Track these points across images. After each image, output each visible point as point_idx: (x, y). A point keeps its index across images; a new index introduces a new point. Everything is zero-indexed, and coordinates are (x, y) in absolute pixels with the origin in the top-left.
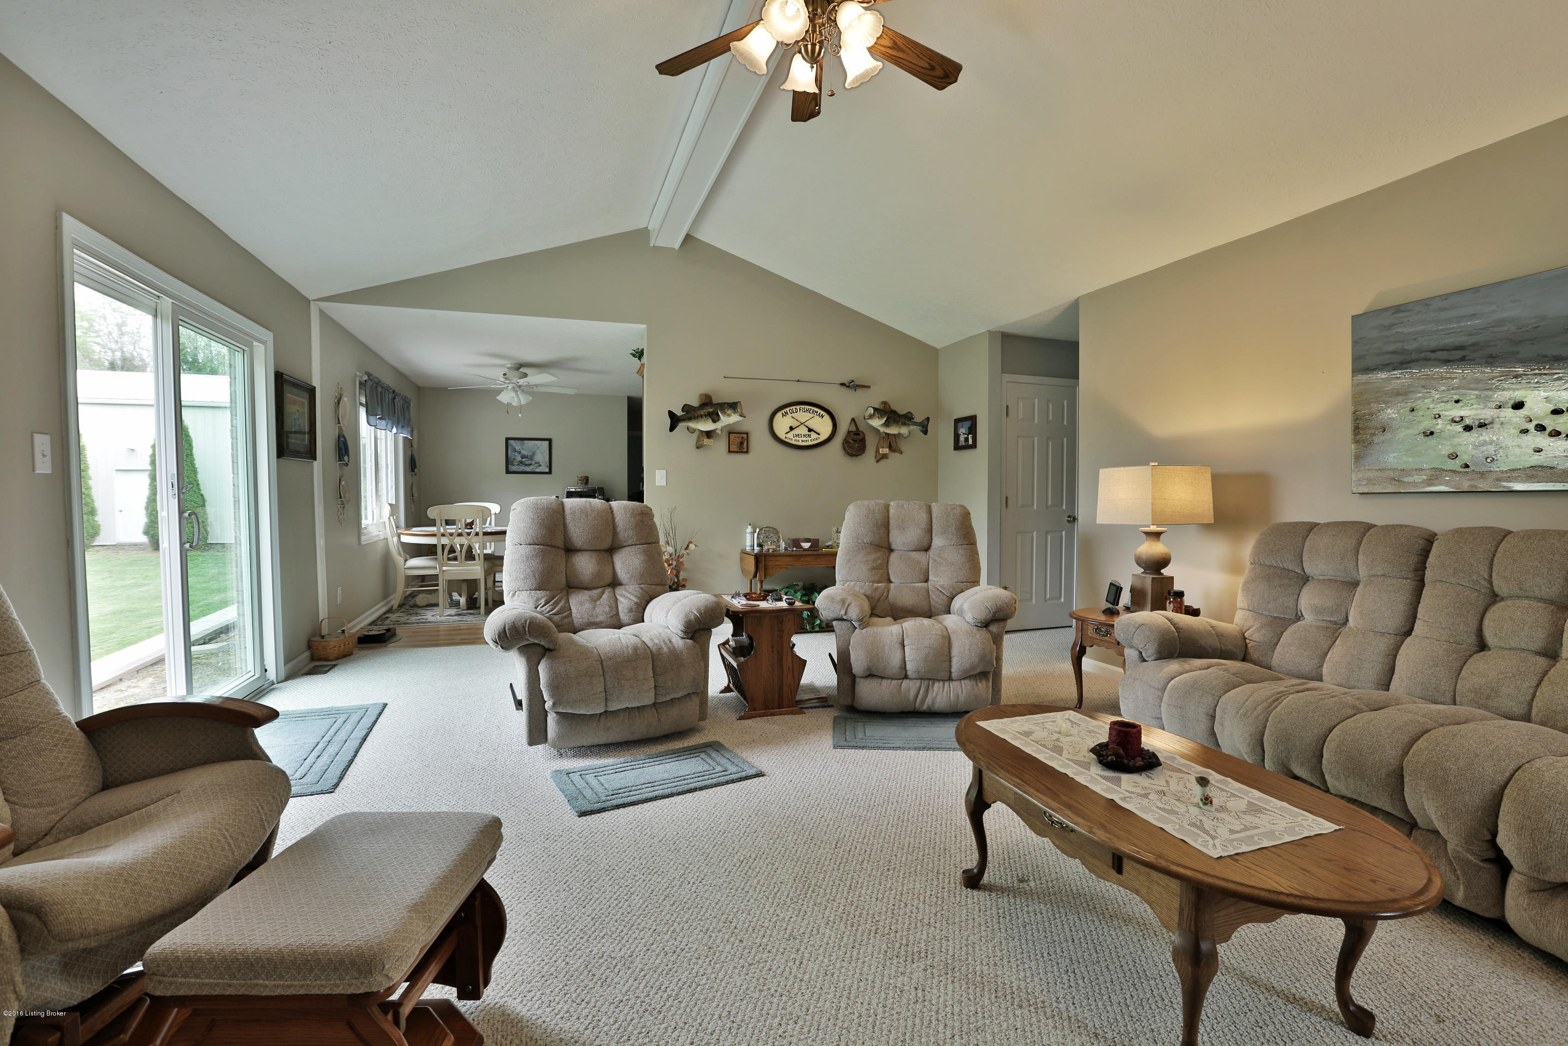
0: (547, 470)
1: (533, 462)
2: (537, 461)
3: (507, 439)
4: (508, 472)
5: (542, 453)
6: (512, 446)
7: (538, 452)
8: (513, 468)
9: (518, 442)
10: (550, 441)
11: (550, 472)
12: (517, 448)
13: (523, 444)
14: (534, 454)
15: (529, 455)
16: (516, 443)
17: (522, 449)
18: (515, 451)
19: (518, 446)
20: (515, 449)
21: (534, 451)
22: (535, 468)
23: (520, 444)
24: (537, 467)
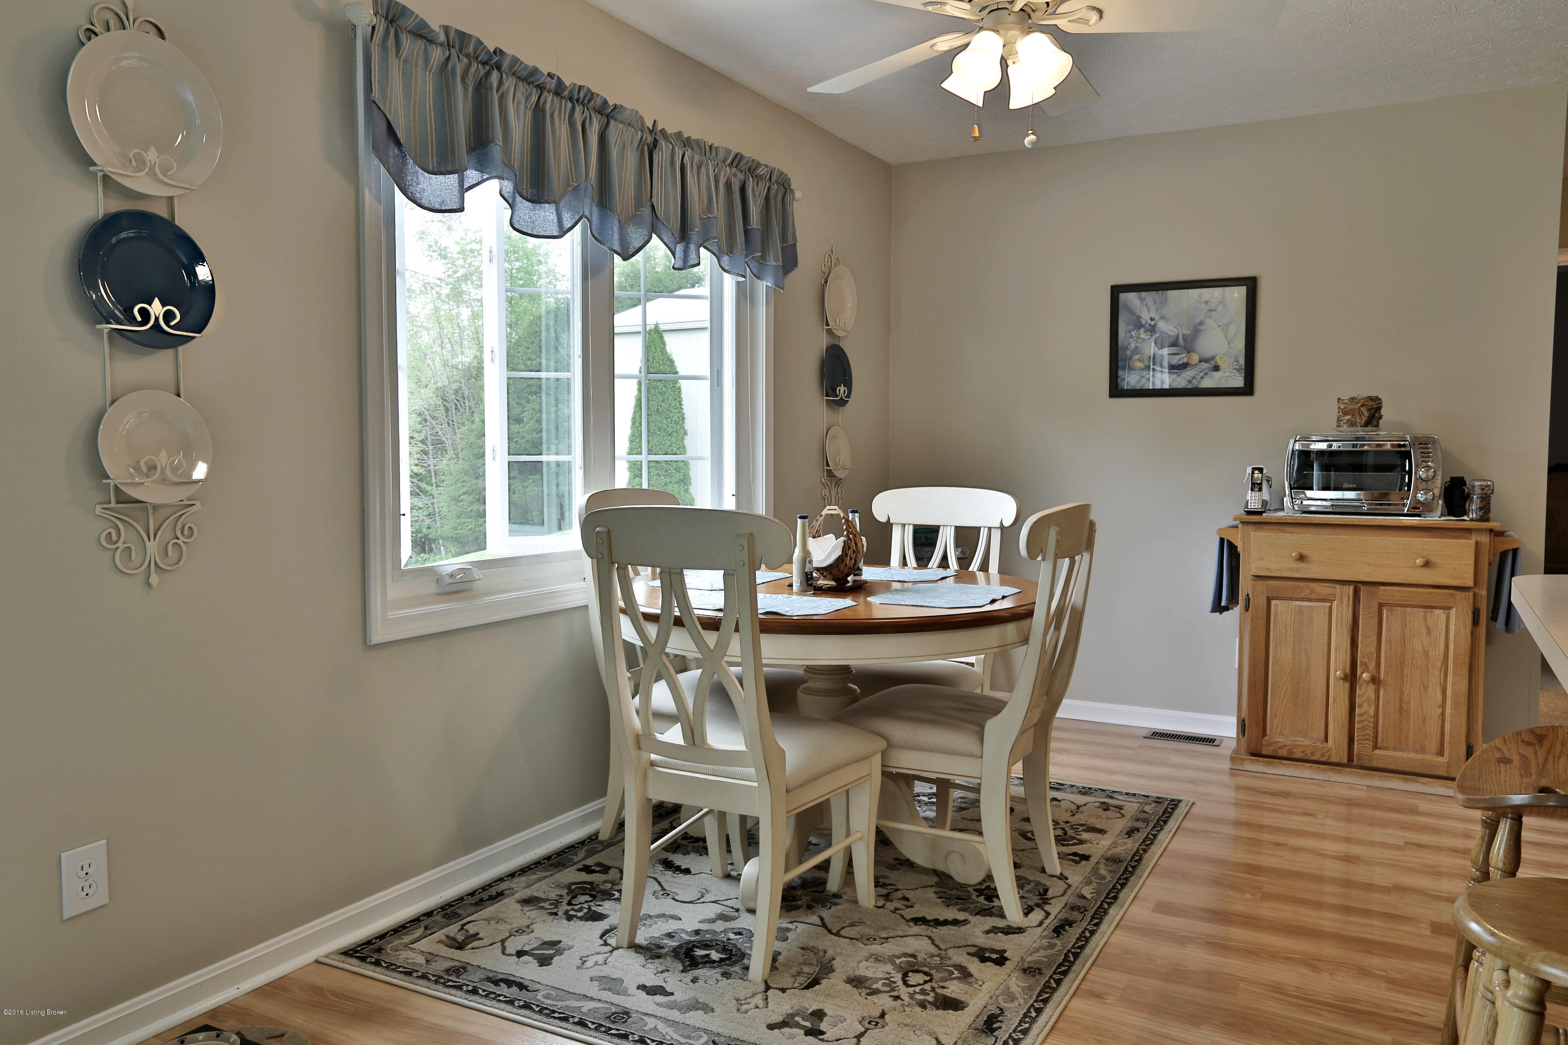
0: (1239, 382)
1: (1195, 358)
2: (1207, 355)
3: (1116, 291)
4: (1116, 391)
5: (1224, 328)
6: (1130, 311)
7: (1210, 323)
8: (1131, 380)
9: (1149, 296)
10: (1251, 284)
11: (1248, 389)
12: (1145, 316)
13: (1164, 302)
14: (1197, 331)
15: (1184, 335)
16: (1142, 300)
17: (1162, 318)
18: (1139, 326)
19: (1149, 310)
20: (1139, 317)
21: (1198, 320)
22: (1199, 377)
23: (1155, 301)
24: (1205, 371)
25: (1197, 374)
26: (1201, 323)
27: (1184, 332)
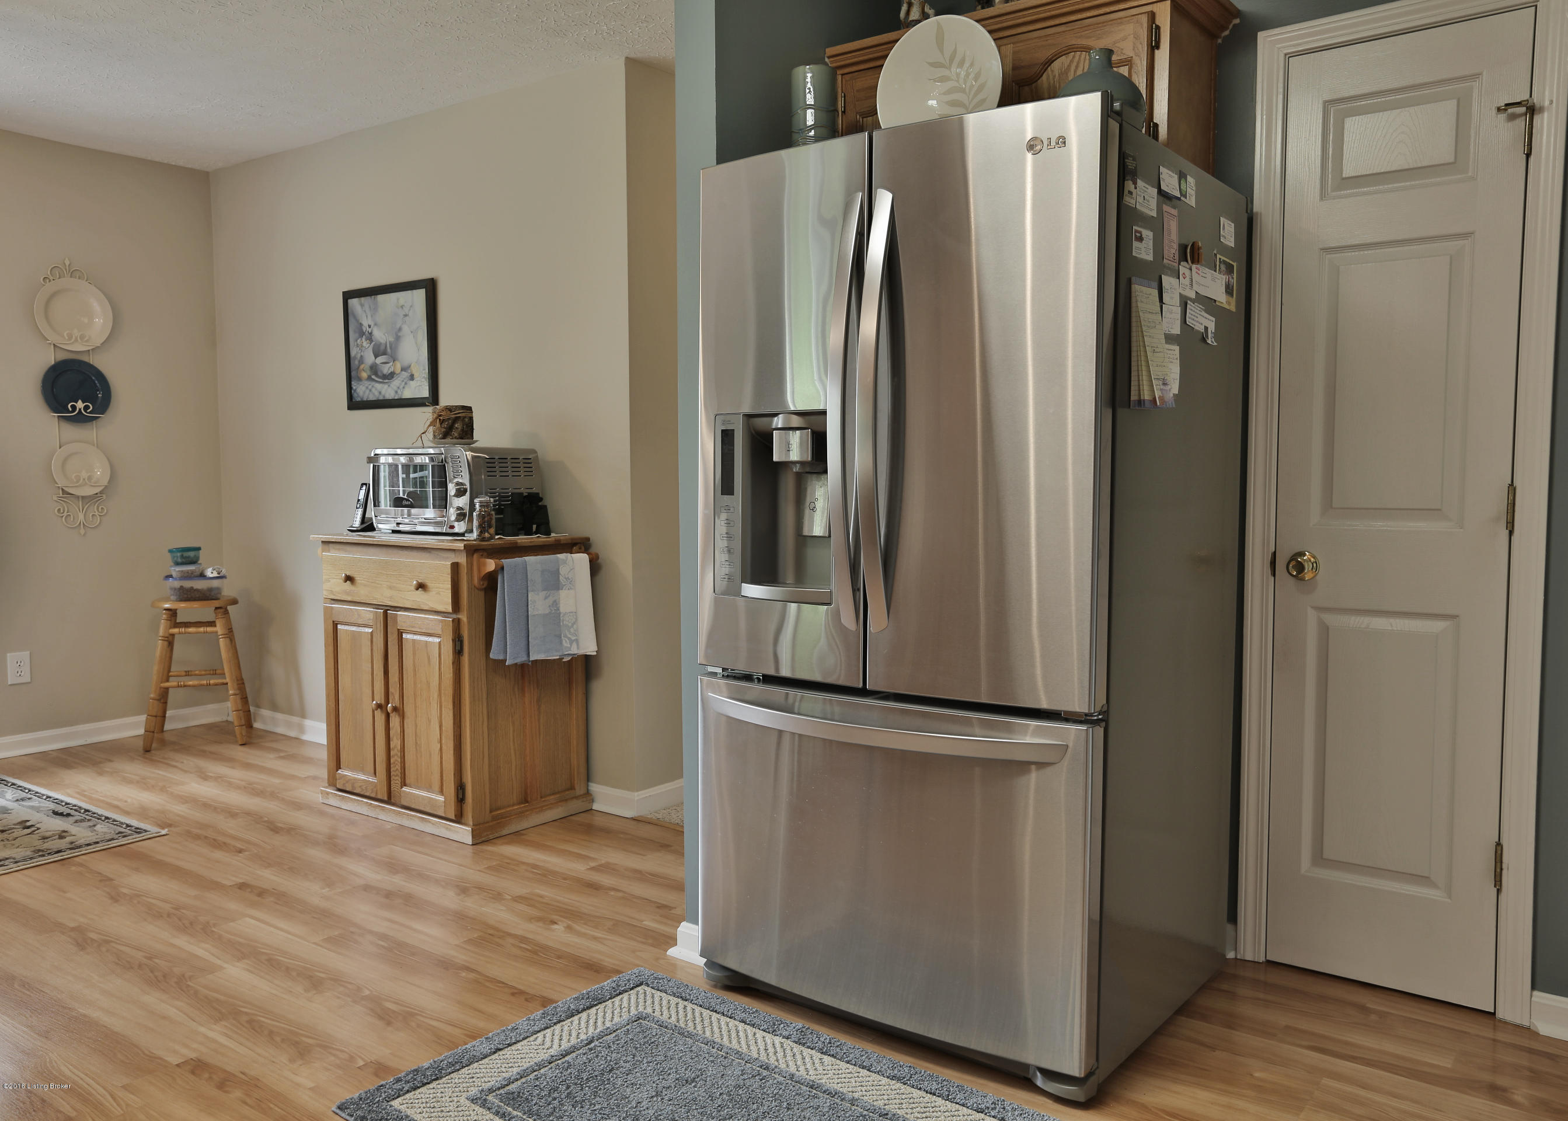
0: (428, 391)
1: (398, 367)
2: (406, 364)
3: (346, 297)
4: (352, 405)
5: (414, 333)
6: (355, 318)
7: (405, 328)
8: (364, 391)
9: (366, 301)
10: (430, 286)
11: (434, 398)
12: (365, 324)
13: (375, 309)
14: (398, 337)
15: (390, 342)
16: (362, 305)
17: (375, 324)
18: (362, 334)
19: (367, 316)
20: (361, 325)
21: (398, 326)
22: (401, 387)
23: (370, 307)
24: (405, 381)
25: (401, 384)
26: (400, 329)
27: (390, 339)
